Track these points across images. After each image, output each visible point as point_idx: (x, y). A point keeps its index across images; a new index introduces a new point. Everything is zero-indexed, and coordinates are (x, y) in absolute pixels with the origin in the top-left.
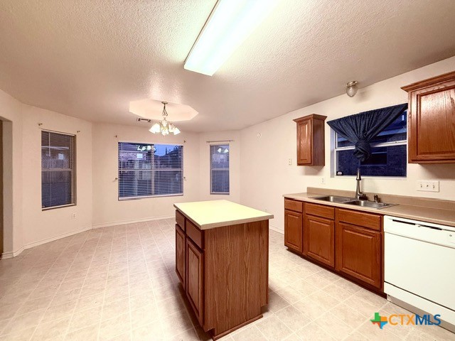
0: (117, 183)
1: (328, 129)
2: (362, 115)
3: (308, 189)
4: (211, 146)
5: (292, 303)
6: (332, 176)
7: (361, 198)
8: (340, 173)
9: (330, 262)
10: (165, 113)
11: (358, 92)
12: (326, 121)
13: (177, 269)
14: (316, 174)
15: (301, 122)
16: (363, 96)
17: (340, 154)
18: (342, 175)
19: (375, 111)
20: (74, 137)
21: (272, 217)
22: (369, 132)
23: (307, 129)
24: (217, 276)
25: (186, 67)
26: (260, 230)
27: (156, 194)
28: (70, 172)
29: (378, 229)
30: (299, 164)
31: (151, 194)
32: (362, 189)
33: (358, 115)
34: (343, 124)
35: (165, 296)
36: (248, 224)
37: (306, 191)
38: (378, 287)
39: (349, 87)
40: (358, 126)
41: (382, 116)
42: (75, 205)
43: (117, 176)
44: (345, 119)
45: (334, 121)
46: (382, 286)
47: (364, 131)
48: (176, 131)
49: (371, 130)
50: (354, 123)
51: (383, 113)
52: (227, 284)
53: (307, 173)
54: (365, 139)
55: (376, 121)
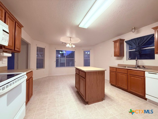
0: (55, 62)
1: (125, 44)
2: (138, 39)
3: (118, 64)
4: (84, 51)
5: (112, 99)
6: (127, 60)
7: (137, 67)
8: (130, 59)
9: (126, 88)
10: (71, 40)
11: (136, 31)
12: (124, 41)
13: (76, 86)
14: (121, 59)
15: (115, 42)
16: (138, 32)
17: (130, 52)
18: (131, 59)
19: (142, 37)
20: (44, 49)
21: (106, 70)
22: (140, 44)
23: (118, 44)
24: (89, 86)
25: (79, 26)
26: (102, 74)
27: (66, 66)
28: (43, 59)
29: (143, 76)
30: (115, 56)
31: (65, 66)
32: (138, 64)
33: (136, 38)
34: (131, 42)
35: (73, 94)
36: (98, 72)
37: (117, 65)
38: (144, 96)
39: (132, 29)
40: (136, 42)
41: (145, 39)
42: (44, 68)
43: (56, 61)
44: (132, 40)
45: (127, 41)
46: (145, 96)
47: (138, 44)
48: (74, 46)
49: (141, 43)
50: (135, 41)
51: (145, 37)
52: (92, 89)
53: (118, 59)
54: (139, 47)
55: (143, 40)
